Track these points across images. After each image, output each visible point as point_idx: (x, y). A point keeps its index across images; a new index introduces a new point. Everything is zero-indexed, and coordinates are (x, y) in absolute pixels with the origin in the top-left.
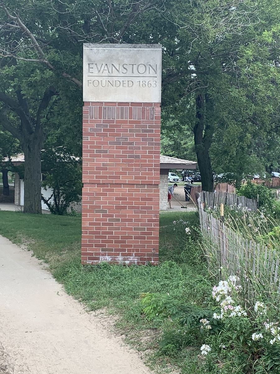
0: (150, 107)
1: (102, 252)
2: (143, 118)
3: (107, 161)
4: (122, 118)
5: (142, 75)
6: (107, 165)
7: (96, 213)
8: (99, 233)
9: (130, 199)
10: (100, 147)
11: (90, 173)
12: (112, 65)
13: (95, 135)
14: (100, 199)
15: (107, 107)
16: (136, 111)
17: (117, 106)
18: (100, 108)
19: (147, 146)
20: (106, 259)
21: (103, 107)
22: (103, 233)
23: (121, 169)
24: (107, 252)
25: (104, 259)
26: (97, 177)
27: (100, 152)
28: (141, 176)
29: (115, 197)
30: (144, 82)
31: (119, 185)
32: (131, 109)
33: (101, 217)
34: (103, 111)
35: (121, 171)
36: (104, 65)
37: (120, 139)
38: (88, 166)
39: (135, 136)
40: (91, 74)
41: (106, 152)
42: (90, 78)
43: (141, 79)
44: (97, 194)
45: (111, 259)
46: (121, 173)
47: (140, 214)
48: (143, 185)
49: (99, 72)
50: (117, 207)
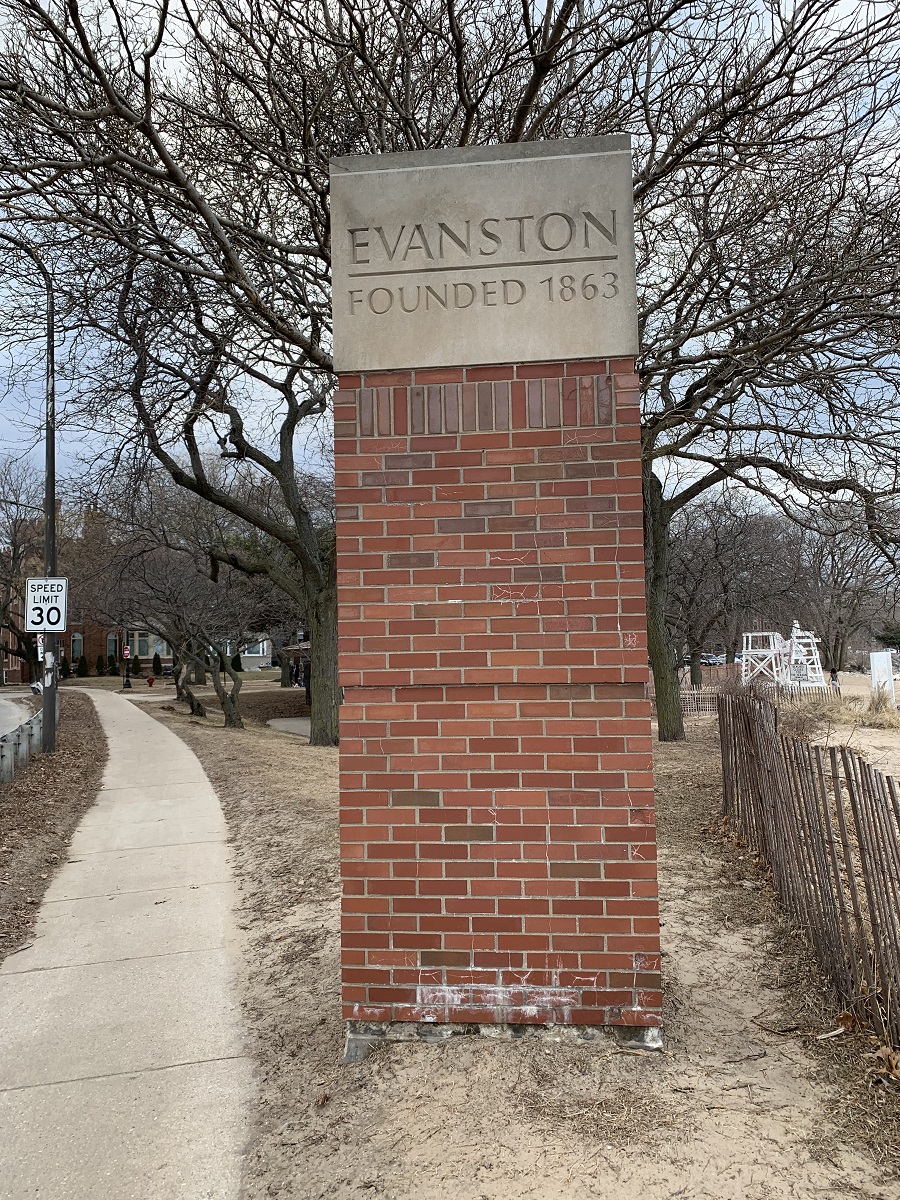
0: (595, 377)
1: (426, 969)
2: (570, 419)
3: (430, 596)
4: (486, 424)
5: (557, 256)
6: (434, 611)
7: (394, 805)
8: (408, 888)
9: (529, 745)
10: (403, 544)
11: (369, 646)
12: (442, 226)
13: (384, 499)
14: (407, 746)
15: (426, 387)
16: (541, 395)
17: (465, 383)
18: (400, 395)
19: (591, 529)
20: (444, 997)
21: (409, 388)
22: (427, 887)
23: (489, 627)
24: (444, 968)
25: (431, 996)
26: (395, 661)
27: (404, 561)
28: (569, 649)
29: (468, 738)
30: (567, 281)
31: (483, 690)
32: (518, 389)
33: (418, 823)
34: (412, 404)
35: (489, 633)
36: (410, 229)
37: (482, 510)
38: (361, 620)
39: (538, 493)
40: (361, 268)
41: (427, 560)
42: (357, 283)
43: (556, 271)
44: (398, 729)
45: (463, 995)
46: (490, 642)
47: (575, 808)
48: (580, 686)
49: (391, 259)
50: (478, 781)
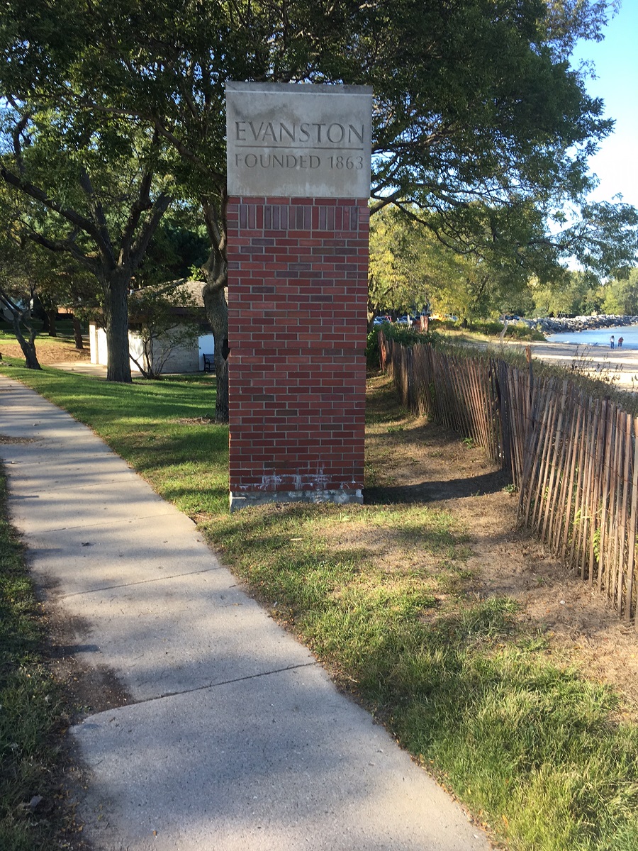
0: (350, 207)
1: (267, 469)
2: (338, 226)
3: (272, 306)
4: (300, 226)
5: (336, 146)
6: (273, 314)
7: (254, 401)
8: (259, 436)
9: (314, 375)
10: (260, 282)
11: (243, 329)
12: (281, 124)
13: (251, 259)
14: (260, 375)
15: (272, 206)
16: (326, 214)
17: (291, 205)
18: (260, 209)
19: (346, 279)
20: (274, 480)
21: (264, 206)
22: (268, 435)
23: (298, 322)
24: (275, 469)
25: (269, 480)
26: (255, 337)
28: (333, 333)
29: (287, 372)
30: (340, 159)
31: (293, 351)
32: (316, 210)
33: (264, 408)
34: (265, 214)
35: (298, 325)
36: (266, 124)
37: (297, 267)
39: (323, 260)
40: (241, 143)
41: (271, 290)
42: (239, 150)
43: (335, 154)
44: (257, 367)
45: (282, 479)
46: (299, 329)
47: (332, 402)
48: (337, 349)
49: (256, 139)
50: (291, 390)
